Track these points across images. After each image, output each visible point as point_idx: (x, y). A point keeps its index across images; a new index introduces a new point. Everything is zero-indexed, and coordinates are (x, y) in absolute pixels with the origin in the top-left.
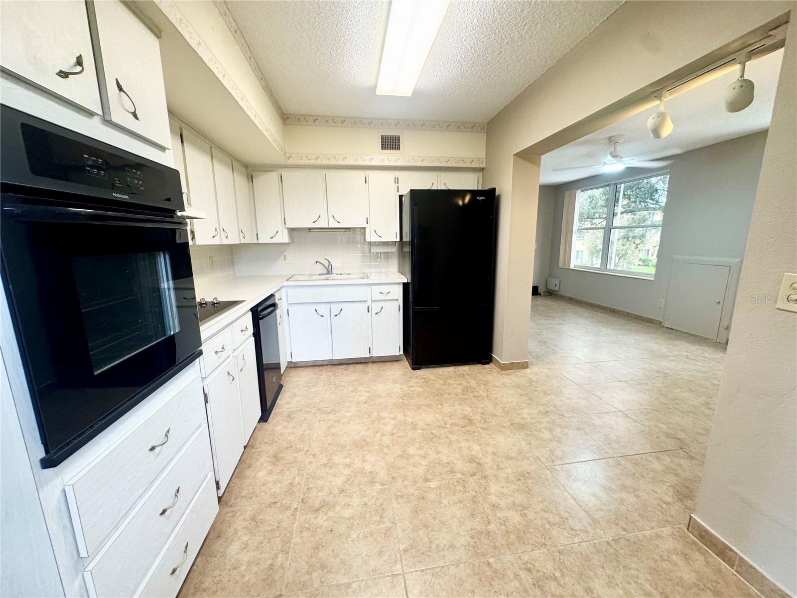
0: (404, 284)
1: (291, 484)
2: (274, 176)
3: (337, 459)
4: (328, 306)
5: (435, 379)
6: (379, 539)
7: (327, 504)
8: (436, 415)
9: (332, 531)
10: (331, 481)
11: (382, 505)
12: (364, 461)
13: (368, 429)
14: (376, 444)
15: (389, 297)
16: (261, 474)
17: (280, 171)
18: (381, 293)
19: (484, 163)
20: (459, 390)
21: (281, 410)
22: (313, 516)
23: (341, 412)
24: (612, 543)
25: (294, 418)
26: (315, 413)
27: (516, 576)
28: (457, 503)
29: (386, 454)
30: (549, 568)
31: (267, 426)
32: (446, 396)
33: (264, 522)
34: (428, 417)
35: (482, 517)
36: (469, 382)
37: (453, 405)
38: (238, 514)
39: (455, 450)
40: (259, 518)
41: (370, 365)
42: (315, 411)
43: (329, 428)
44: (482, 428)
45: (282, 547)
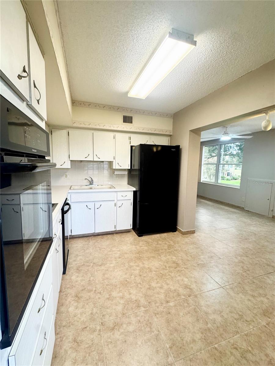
0: (134, 191)
1: (92, 313)
2: (65, 132)
3: (114, 294)
4: (93, 203)
5: (152, 242)
6: (154, 343)
7: (118, 324)
8: (160, 262)
9: (125, 341)
10: (115, 309)
11: (148, 320)
12: (130, 294)
13: (126, 274)
14: (133, 282)
15: (126, 198)
16: (71, 309)
17: (68, 130)
18: (122, 196)
19: (172, 132)
20: (166, 247)
21: (72, 266)
22: (112, 333)
23: (108, 264)
24: (267, 326)
25: (81, 270)
26: (93, 266)
27: (231, 353)
28: (187, 314)
29: (141, 288)
30: (244, 345)
31: (67, 276)
32: (161, 251)
33: (83, 342)
34: (155, 264)
35: (203, 321)
36: (169, 243)
37: (166, 256)
38: (64, 339)
39: (176, 282)
40: (78, 339)
41: (115, 235)
42: (92, 265)
43: (104, 275)
44: (185, 268)
45: (99, 357)
